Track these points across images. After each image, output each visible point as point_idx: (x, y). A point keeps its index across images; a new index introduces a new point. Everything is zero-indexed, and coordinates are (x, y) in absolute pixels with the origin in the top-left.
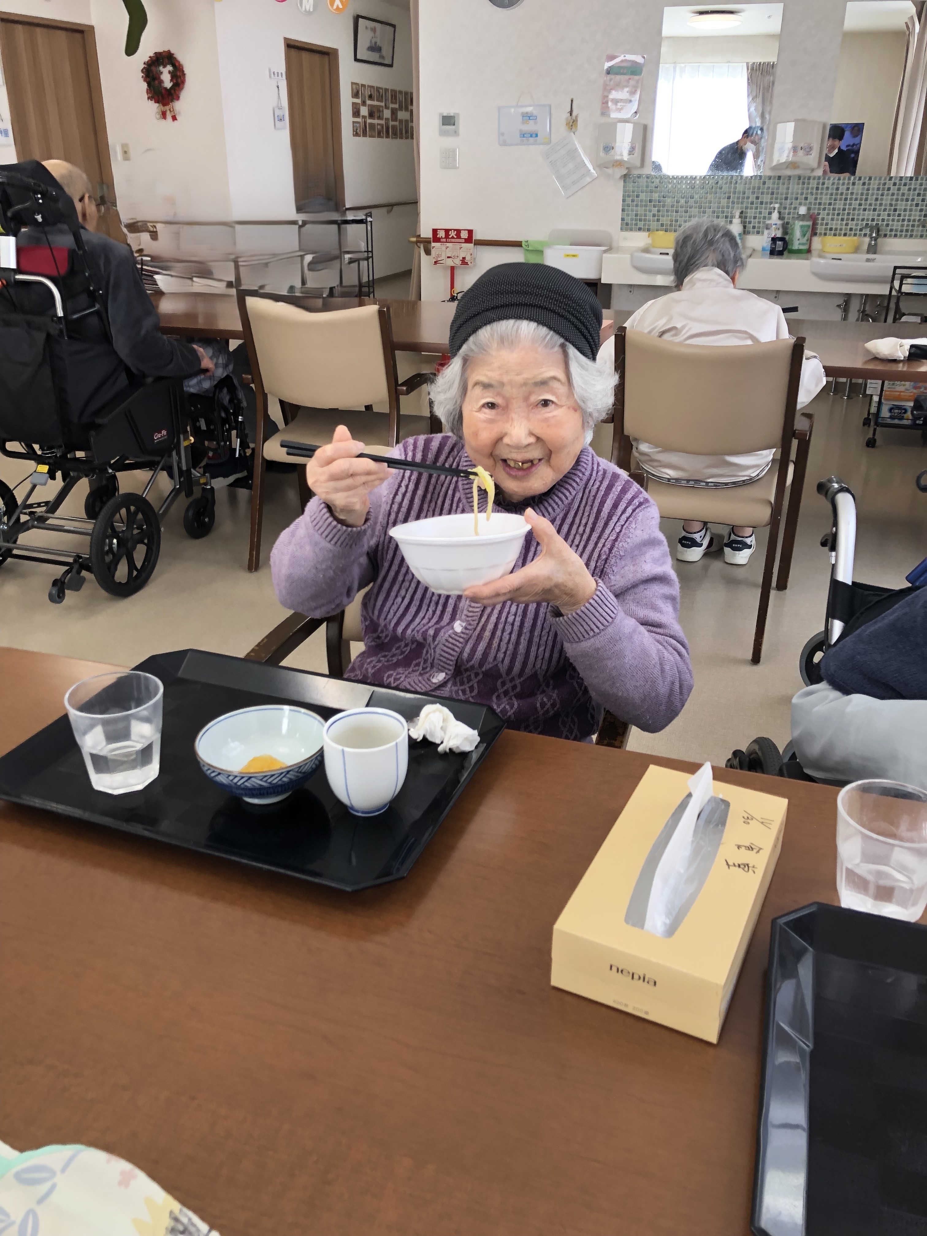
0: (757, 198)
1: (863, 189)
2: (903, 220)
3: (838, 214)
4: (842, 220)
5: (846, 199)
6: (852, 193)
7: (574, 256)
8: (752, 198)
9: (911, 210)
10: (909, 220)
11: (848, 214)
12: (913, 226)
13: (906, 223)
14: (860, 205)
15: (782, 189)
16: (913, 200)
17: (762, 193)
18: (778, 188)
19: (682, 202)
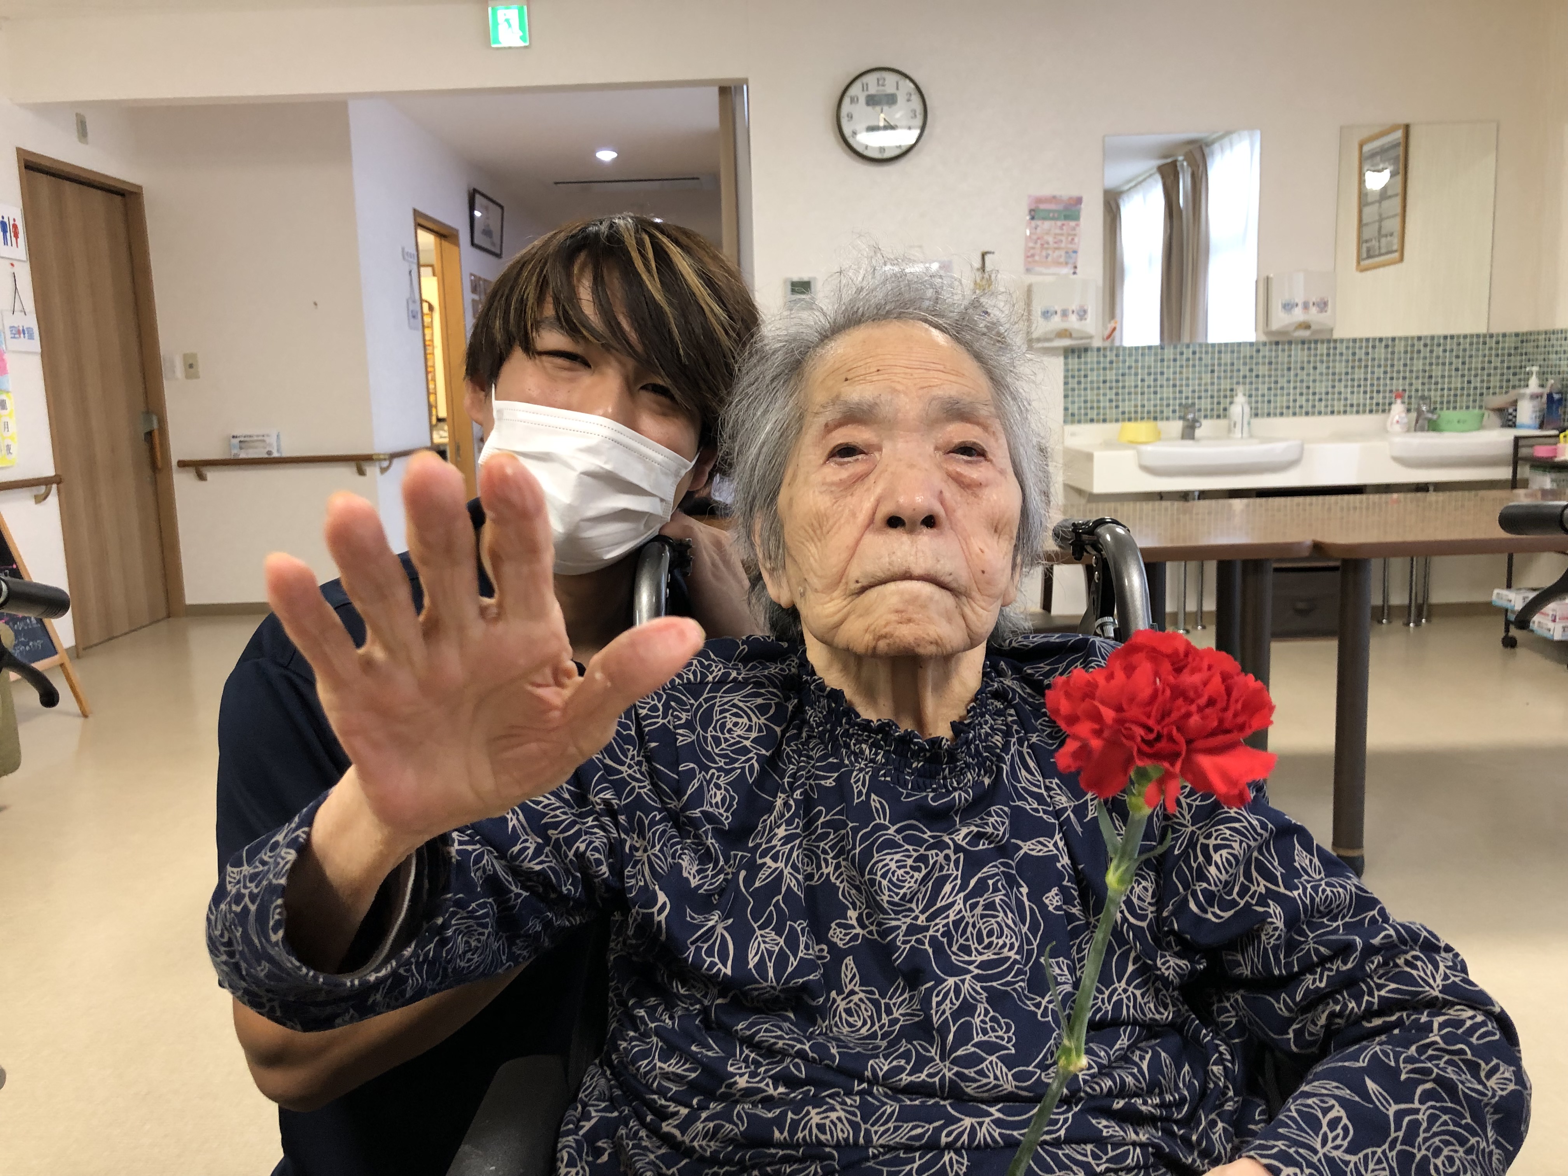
0: (1251, 370)
1: (1387, 353)
2: (1442, 389)
3: (1359, 386)
4: (1365, 393)
8: (1245, 370)
9: (1450, 376)
10: (1450, 389)
11: (1372, 385)
12: (1456, 395)
13: (1446, 392)
14: (1385, 372)
15: (1283, 357)
16: (1451, 363)
17: (1257, 364)
18: (1277, 357)
19: (1149, 380)
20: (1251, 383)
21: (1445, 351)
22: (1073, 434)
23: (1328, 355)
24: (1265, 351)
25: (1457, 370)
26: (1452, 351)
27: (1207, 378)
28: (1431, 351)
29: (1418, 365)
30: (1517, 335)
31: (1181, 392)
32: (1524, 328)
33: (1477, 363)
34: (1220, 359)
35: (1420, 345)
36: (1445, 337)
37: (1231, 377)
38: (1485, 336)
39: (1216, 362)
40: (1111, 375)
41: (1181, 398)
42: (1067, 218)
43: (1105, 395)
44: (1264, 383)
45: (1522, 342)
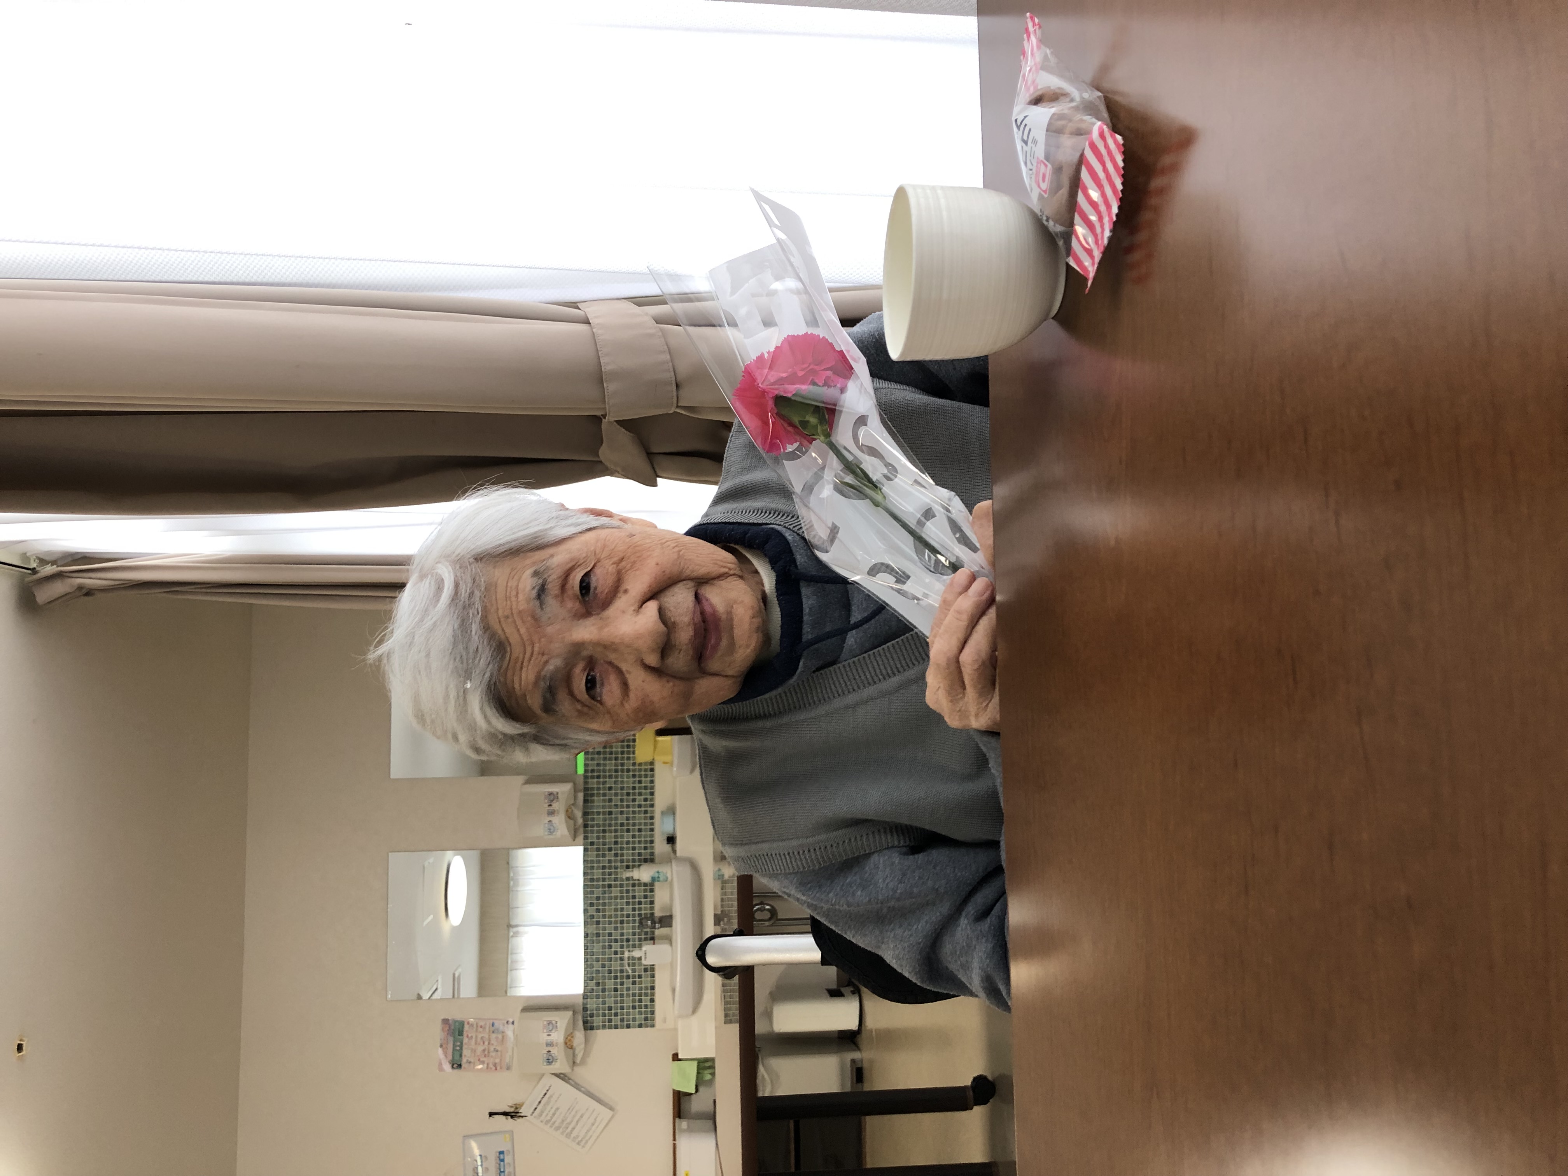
0: (610, 849)
8: (610, 856)
15: (599, 819)
17: (604, 844)
18: (598, 825)
20: (622, 849)
22: (665, 1021)
23: (598, 777)
24: (593, 837)
27: (615, 892)
34: (598, 880)
37: (616, 868)
39: (601, 883)
40: (610, 984)
42: (461, 1033)
43: (628, 989)
44: (622, 837)
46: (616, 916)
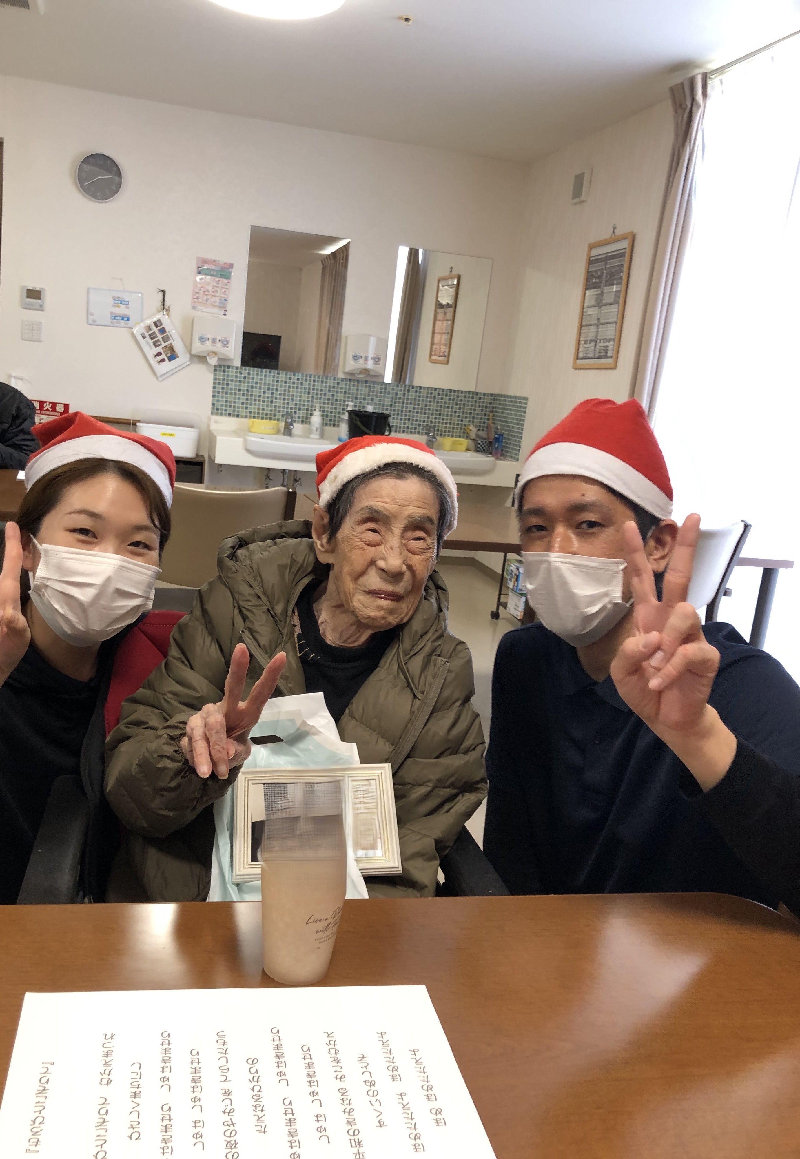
0: (333, 396)
1: (416, 396)
2: (446, 423)
3: (398, 415)
4: (401, 419)
5: (403, 403)
6: (408, 399)
7: (170, 435)
8: (329, 395)
9: (451, 416)
10: (450, 424)
11: (406, 415)
12: (453, 428)
13: (448, 425)
14: (414, 408)
15: (353, 390)
16: (452, 408)
17: (337, 392)
18: (349, 389)
19: (268, 393)
20: (332, 404)
21: (450, 399)
22: (216, 422)
23: (381, 392)
24: (342, 384)
25: (455, 412)
26: (453, 400)
27: (305, 397)
28: (442, 399)
29: (433, 406)
30: (492, 395)
31: (288, 404)
32: (496, 391)
33: (467, 409)
34: (314, 385)
35: (435, 393)
36: (451, 391)
38: (473, 393)
40: (244, 386)
41: (287, 408)
42: (222, 276)
43: (239, 399)
44: (340, 405)
45: (494, 400)
46: (289, 395)
